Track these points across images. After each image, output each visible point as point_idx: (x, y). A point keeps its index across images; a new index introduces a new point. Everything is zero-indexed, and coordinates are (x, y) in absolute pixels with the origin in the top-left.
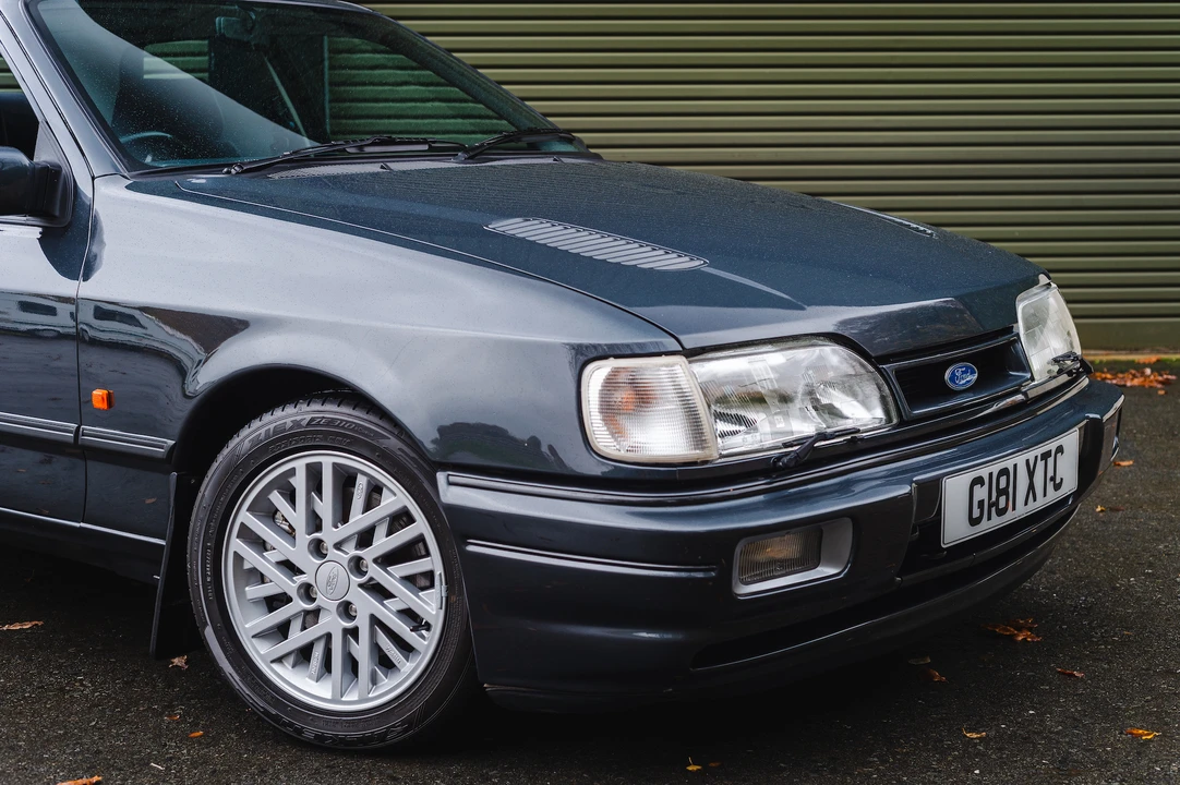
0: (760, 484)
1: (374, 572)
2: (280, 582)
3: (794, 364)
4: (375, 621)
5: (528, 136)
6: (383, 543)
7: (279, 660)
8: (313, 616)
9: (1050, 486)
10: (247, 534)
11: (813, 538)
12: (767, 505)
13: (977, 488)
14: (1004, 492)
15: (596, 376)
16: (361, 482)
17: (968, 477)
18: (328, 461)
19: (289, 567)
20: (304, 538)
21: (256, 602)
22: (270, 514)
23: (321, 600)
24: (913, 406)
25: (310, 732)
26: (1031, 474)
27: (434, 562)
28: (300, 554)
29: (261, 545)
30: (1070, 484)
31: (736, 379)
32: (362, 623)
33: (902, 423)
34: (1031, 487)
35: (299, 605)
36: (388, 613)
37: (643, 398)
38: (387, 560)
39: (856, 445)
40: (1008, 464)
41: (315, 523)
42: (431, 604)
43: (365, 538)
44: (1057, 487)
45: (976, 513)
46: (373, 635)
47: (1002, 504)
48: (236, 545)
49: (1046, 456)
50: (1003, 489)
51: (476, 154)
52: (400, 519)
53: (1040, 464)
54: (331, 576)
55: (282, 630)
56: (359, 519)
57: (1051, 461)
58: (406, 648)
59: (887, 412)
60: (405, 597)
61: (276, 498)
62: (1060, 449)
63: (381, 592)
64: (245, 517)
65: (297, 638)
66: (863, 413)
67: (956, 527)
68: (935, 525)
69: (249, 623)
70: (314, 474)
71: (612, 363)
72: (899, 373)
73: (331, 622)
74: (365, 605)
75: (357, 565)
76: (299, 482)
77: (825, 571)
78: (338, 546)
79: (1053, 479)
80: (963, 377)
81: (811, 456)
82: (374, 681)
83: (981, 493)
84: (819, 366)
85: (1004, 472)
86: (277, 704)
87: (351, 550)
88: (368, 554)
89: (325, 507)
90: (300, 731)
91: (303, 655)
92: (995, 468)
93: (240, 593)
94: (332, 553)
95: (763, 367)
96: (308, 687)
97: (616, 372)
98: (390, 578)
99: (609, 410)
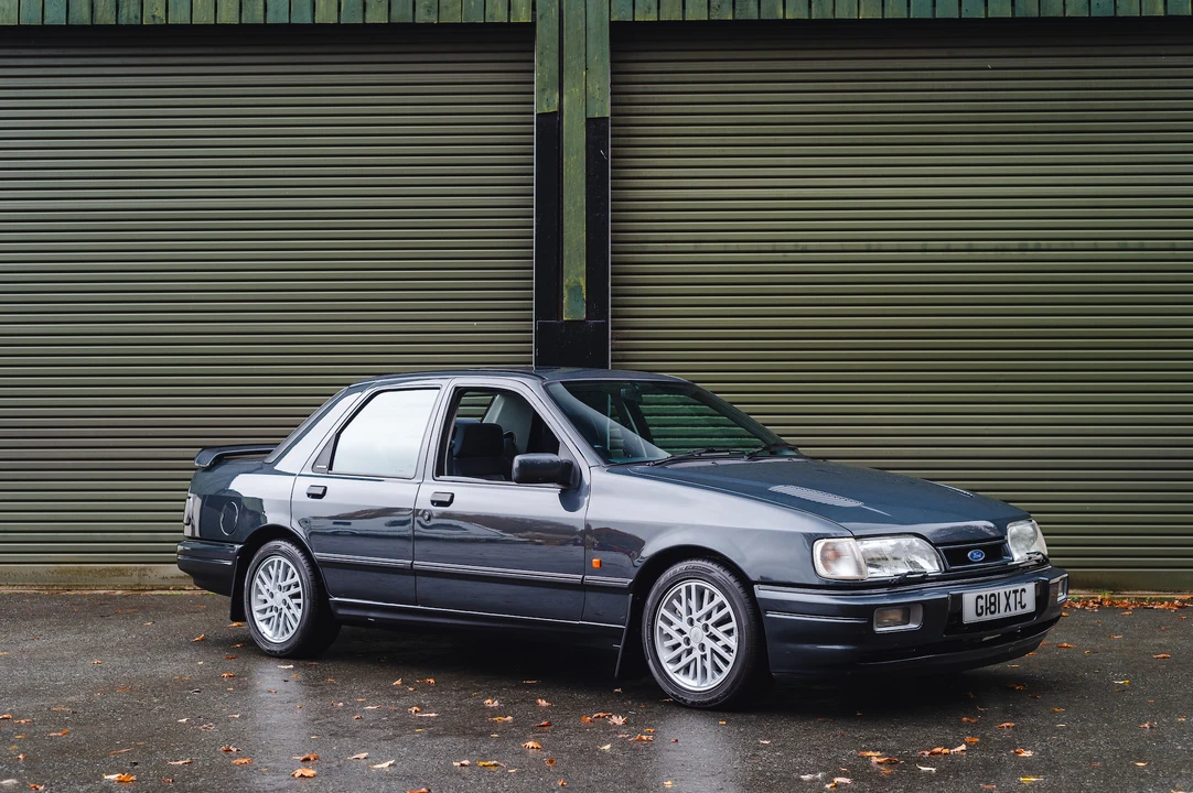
0: (885, 590)
1: (712, 629)
2: (678, 638)
3: (899, 544)
4: (713, 651)
5: (774, 447)
6: (716, 617)
7: (677, 672)
8: (689, 652)
9: (1019, 606)
10: (665, 619)
11: (907, 611)
12: (887, 597)
13: (979, 600)
14: (994, 604)
15: (819, 546)
16: (707, 592)
17: (976, 595)
18: (693, 584)
19: (681, 631)
20: (685, 618)
21: (668, 648)
22: (674, 610)
23: (692, 644)
24: (951, 565)
25: (690, 700)
26: (1008, 599)
27: (733, 625)
28: (684, 625)
29: (670, 623)
30: (1031, 607)
31: (876, 551)
32: (708, 652)
33: (946, 571)
34: (1008, 604)
35: (684, 647)
36: (718, 647)
37: (837, 556)
38: (718, 624)
39: (925, 578)
40: (995, 590)
41: (689, 611)
42: (732, 642)
43: (709, 616)
44: (1023, 607)
45: (980, 611)
46: (712, 657)
47: (993, 609)
48: (660, 623)
49: (1015, 592)
50: (993, 603)
51: (752, 456)
52: (721, 607)
53: (1012, 595)
54: (696, 633)
55: (678, 659)
56: (707, 607)
57: (1018, 594)
58: (726, 662)
59: (939, 565)
60: (725, 640)
61: (675, 602)
62: (1024, 590)
63: (716, 639)
64: (663, 611)
65: (685, 660)
66: (930, 566)
67: (969, 615)
68: (960, 614)
69: (665, 656)
70: (688, 589)
71: (825, 540)
72: (945, 551)
73: (697, 653)
74: (709, 644)
75: (706, 628)
76: (683, 595)
77: (912, 626)
78: (698, 620)
79: (1020, 602)
80: (976, 556)
81: (904, 581)
82: (713, 677)
83: (982, 602)
84: (910, 547)
85: (993, 595)
86: (675, 689)
87: (703, 621)
88: (710, 622)
89: (693, 604)
90: (685, 701)
91: (686, 669)
92: (989, 593)
93: (662, 644)
94: (696, 623)
95: (886, 545)
96: (688, 682)
97: (827, 544)
98: (718, 632)
99: (824, 560)
